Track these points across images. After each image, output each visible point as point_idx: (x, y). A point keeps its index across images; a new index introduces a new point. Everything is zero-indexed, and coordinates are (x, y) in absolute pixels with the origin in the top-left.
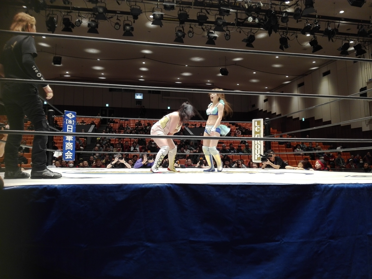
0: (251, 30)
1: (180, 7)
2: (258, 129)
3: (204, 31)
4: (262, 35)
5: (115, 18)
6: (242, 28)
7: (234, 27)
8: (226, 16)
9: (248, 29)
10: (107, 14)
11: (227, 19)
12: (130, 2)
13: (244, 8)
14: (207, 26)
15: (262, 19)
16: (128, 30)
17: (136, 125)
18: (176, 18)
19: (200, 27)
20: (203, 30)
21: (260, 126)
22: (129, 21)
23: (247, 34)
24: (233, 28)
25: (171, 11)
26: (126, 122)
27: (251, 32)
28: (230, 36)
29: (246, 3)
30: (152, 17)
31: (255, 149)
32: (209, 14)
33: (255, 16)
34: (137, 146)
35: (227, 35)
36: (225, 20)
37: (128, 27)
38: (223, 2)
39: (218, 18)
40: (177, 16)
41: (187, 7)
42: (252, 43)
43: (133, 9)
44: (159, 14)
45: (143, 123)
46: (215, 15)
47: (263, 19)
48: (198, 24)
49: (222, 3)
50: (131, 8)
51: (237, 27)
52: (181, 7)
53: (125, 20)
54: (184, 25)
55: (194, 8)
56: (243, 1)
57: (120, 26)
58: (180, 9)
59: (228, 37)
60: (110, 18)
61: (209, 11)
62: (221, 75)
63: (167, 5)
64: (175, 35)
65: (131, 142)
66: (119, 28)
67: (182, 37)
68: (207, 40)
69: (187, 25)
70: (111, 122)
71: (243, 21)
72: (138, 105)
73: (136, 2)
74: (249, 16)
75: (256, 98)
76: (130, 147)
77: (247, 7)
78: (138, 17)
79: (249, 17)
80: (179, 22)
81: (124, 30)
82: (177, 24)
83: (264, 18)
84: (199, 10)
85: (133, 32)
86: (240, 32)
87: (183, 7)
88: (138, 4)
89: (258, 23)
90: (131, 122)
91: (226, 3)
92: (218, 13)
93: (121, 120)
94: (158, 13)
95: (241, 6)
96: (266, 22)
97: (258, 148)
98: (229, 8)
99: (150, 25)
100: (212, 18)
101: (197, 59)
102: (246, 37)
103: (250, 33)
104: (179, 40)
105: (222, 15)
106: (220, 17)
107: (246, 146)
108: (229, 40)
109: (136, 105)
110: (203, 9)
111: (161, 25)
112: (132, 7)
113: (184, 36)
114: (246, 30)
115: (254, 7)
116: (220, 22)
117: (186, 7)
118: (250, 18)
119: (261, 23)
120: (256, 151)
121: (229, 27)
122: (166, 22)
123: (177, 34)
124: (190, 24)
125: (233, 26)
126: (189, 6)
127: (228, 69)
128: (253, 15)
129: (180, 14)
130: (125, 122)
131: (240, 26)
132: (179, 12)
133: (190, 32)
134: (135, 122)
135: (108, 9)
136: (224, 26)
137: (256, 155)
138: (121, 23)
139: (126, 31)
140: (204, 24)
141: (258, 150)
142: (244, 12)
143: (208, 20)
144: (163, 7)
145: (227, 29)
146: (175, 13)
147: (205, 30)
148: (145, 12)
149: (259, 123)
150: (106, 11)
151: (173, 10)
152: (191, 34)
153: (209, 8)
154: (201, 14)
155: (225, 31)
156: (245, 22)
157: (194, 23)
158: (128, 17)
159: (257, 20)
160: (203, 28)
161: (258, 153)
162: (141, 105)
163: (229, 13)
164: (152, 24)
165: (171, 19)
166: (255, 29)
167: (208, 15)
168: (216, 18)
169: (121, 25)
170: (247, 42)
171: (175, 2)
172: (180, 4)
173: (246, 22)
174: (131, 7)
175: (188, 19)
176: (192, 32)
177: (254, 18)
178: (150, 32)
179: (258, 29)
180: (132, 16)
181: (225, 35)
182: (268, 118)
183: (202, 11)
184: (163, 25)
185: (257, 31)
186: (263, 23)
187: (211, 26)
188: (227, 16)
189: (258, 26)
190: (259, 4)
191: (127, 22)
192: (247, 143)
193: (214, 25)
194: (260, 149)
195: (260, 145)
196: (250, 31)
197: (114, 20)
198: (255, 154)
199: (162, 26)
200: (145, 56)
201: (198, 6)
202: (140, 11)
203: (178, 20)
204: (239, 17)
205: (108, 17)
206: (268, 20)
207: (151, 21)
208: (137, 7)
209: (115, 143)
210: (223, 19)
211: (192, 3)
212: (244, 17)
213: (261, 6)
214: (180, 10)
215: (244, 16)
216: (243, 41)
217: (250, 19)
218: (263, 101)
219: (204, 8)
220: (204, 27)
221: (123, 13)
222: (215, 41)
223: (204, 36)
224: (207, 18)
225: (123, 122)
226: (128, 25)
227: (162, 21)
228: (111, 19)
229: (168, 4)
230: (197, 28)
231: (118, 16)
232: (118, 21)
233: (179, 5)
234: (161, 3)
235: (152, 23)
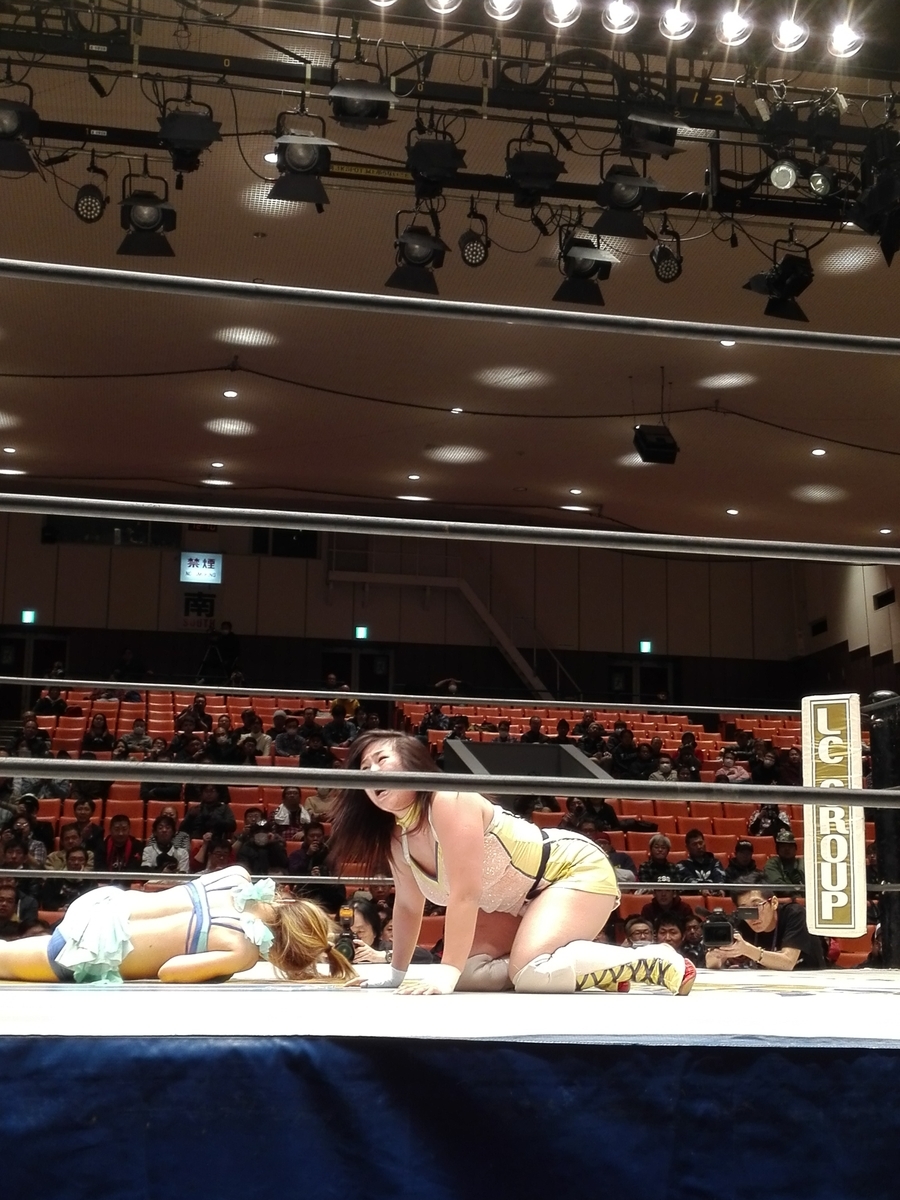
0: (791, 233)
1: (419, 110)
2: (834, 750)
3: (544, 231)
4: (852, 259)
5: (82, 160)
6: (747, 223)
7: (703, 214)
8: (656, 159)
9: (774, 225)
10: (37, 140)
11: (663, 174)
12: (159, 84)
13: (751, 123)
14: (563, 207)
15: (849, 176)
16: (145, 224)
17: (178, 727)
18: (399, 165)
19: (526, 213)
20: (537, 231)
21: (844, 736)
22: (152, 177)
23: (769, 251)
24: (697, 219)
25: (372, 129)
26: (127, 707)
27: (791, 239)
28: (679, 261)
29: (763, 92)
30: (272, 158)
31: (820, 859)
32: (568, 147)
33: (811, 160)
34: (176, 841)
35: (664, 254)
36: (650, 180)
37: (146, 212)
38: (641, 90)
39: (617, 171)
40: (405, 158)
41: (457, 114)
42: (798, 299)
43: (176, 116)
44: (307, 147)
45: (217, 711)
46: (602, 156)
47: (852, 175)
48: (510, 197)
49: (636, 93)
50: (163, 113)
51: (716, 215)
52: (425, 110)
53: (130, 175)
54: (442, 202)
55: (491, 118)
56: (744, 86)
57: (105, 202)
58: (419, 122)
59: (668, 265)
60: (51, 162)
61: (567, 133)
62: (637, 460)
63: (353, 101)
64: (395, 251)
65: (145, 816)
66: (101, 215)
67: (430, 265)
68: (558, 279)
69: (454, 206)
70: (46, 708)
71: (746, 184)
72: (193, 616)
73: (190, 82)
74: (778, 161)
75: (833, 579)
76: (139, 848)
77: (766, 116)
78: (200, 157)
79: (776, 165)
80: (412, 188)
81: (125, 225)
82: (403, 197)
83: (856, 169)
84: (518, 130)
85: (170, 236)
86: (734, 242)
87: (432, 111)
88: (198, 92)
89: (825, 198)
90: (154, 708)
91: (654, 92)
92: (617, 143)
93: (97, 693)
94: (302, 140)
95: (736, 112)
96: (868, 190)
97: (834, 852)
98: (674, 120)
99: (262, 199)
100: (582, 171)
101: (513, 378)
102: (766, 269)
103: (786, 246)
104: (414, 275)
105: (637, 155)
106: (625, 161)
107: (779, 846)
108: (673, 279)
109: (187, 613)
110: (540, 122)
111: (320, 201)
112: (172, 106)
113: (438, 256)
114: (768, 230)
115: (803, 116)
116: (627, 191)
117: (450, 112)
118: (782, 168)
119: (845, 193)
120: (826, 869)
121: (675, 217)
122: (347, 188)
123: (403, 249)
124: (472, 198)
125: (694, 213)
126: (467, 107)
127: (677, 429)
128: (800, 155)
129: (419, 144)
130: (120, 706)
131: (734, 210)
132: (415, 137)
133: (470, 237)
134: (174, 709)
135: (44, 116)
136: (647, 210)
137: (823, 893)
138: (114, 190)
139: (138, 229)
140: (544, 199)
141: (834, 866)
142: (753, 138)
143: (562, 178)
144: (328, 110)
145: (665, 226)
146: (390, 143)
147: (551, 228)
148: (238, 135)
149: (837, 717)
150: (31, 123)
151: (379, 124)
152: (474, 251)
153: (568, 119)
154: (526, 147)
155: (655, 237)
156: (758, 192)
157: (494, 195)
158: (146, 156)
159: (820, 182)
160: (537, 221)
161: (834, 882)
162: (211, 614)
163: (672, 144)
164: (271, 196)
165: (374, 173)
166: (809, 228)
167: (563, 155)
168: (606, 171)
169: (108, 200)
170: (771, 293)
171: (393, 88)
172: (415, 95)
173: (761, 190)
174: (162, 107)
175: (459, 170)
176: (483, 239)
177: (804, 171)
178: (264, 235)
179: (827, 224)
180: (166, 153)
181: (653, 253)
182: (888, 693)
183: (531, 135)
184: (328, 202)
185: (822, 234)
186: (853, 195)
187: (579, 209)
188: (666, 157)
189: (829, 209)
190: (827, 97)
191: (140, 184)
192: (787, 828)
193: (593, 204)
194: (847, 860)
195: (847, 837)
196: (787, 237)
197: (76, 171)
198: (821, 889)
199: (325, 206)
200: (236, 357)
201: (509, 107)
202: (210, 130)
203: (410, 177)
204: (726, 164)
205: (44, 157)
206: (875, 179)
207: (267, 181)
208: (193, 108)
209: (58, 823)
210: (641, 173)
211: (479, 91)
212: (752, 167)
213: (837, 110)
214: (420, 128)
215: (752, 163)
216: (747, 287)
217: (784, 177)
218: (871, 603)
219: (543, 116)
220: (544, 214)
221: (121, 137)
222: (603, 286)
223: (545, 263)
224: (561, 168)
225: (112, 707)
226: (147, 198)
227: (325, 180)
228: (59, 168)
229: (355, 96)
230: (508, 220)
231: (93, 151)
232: (97, 180)
233: (413, 102)
234: (320, 91)
235: (270, 187)
